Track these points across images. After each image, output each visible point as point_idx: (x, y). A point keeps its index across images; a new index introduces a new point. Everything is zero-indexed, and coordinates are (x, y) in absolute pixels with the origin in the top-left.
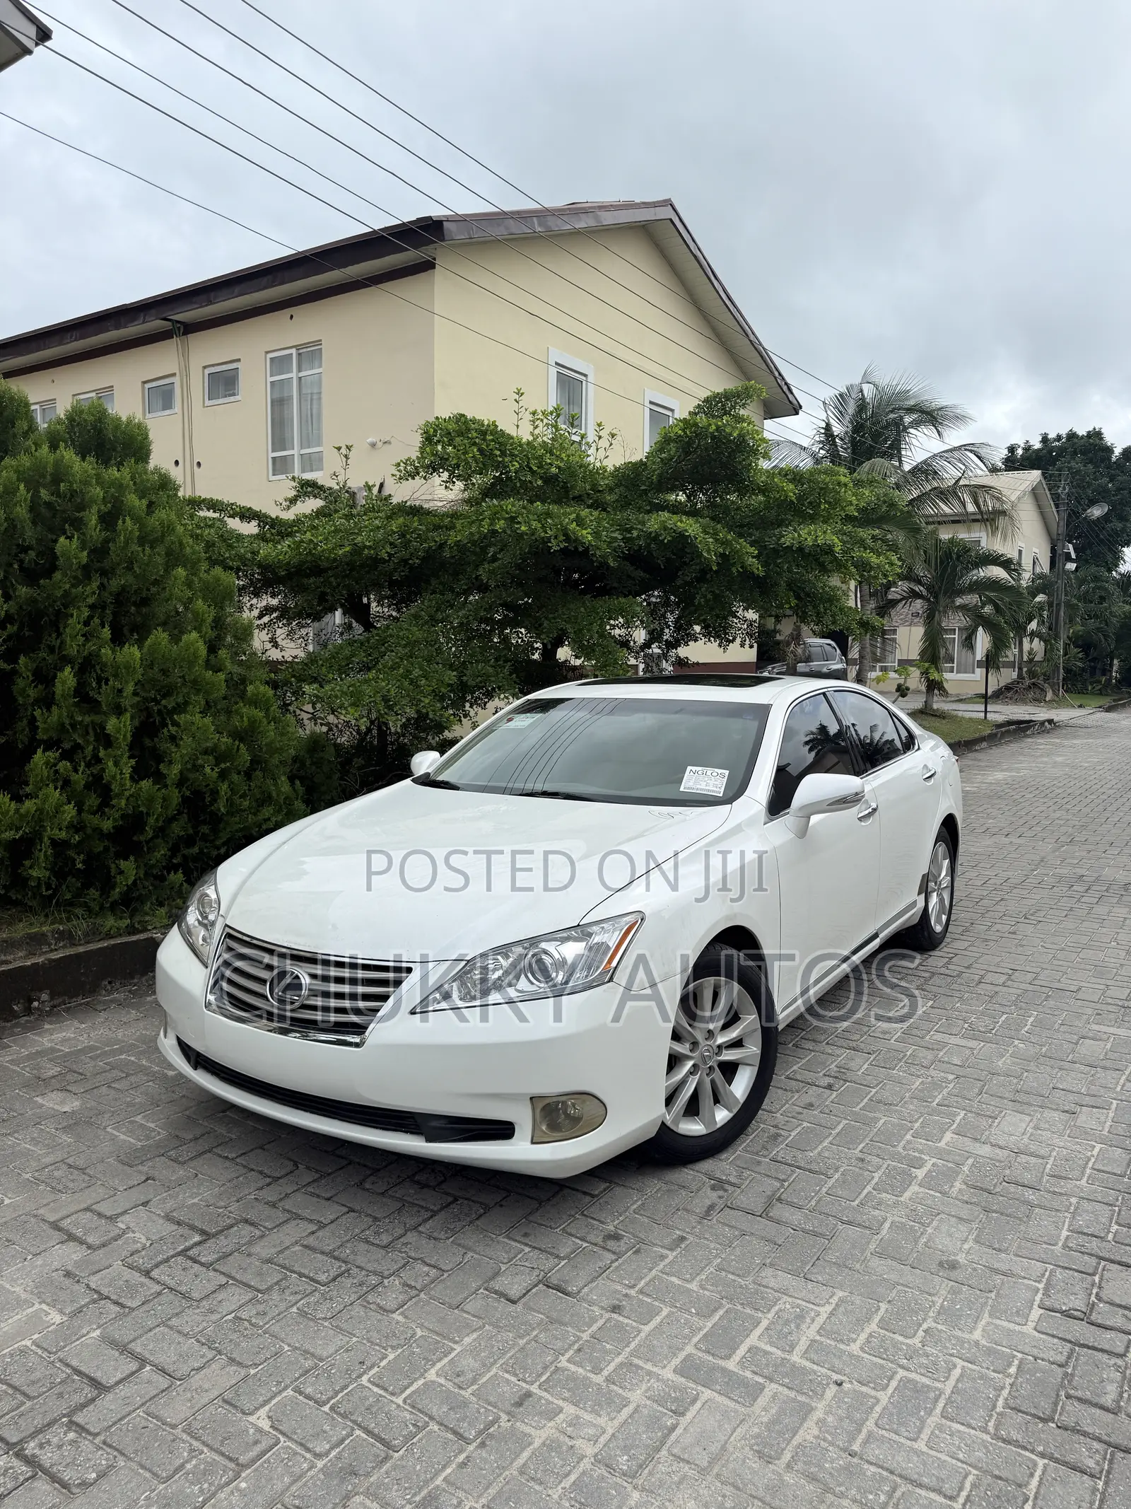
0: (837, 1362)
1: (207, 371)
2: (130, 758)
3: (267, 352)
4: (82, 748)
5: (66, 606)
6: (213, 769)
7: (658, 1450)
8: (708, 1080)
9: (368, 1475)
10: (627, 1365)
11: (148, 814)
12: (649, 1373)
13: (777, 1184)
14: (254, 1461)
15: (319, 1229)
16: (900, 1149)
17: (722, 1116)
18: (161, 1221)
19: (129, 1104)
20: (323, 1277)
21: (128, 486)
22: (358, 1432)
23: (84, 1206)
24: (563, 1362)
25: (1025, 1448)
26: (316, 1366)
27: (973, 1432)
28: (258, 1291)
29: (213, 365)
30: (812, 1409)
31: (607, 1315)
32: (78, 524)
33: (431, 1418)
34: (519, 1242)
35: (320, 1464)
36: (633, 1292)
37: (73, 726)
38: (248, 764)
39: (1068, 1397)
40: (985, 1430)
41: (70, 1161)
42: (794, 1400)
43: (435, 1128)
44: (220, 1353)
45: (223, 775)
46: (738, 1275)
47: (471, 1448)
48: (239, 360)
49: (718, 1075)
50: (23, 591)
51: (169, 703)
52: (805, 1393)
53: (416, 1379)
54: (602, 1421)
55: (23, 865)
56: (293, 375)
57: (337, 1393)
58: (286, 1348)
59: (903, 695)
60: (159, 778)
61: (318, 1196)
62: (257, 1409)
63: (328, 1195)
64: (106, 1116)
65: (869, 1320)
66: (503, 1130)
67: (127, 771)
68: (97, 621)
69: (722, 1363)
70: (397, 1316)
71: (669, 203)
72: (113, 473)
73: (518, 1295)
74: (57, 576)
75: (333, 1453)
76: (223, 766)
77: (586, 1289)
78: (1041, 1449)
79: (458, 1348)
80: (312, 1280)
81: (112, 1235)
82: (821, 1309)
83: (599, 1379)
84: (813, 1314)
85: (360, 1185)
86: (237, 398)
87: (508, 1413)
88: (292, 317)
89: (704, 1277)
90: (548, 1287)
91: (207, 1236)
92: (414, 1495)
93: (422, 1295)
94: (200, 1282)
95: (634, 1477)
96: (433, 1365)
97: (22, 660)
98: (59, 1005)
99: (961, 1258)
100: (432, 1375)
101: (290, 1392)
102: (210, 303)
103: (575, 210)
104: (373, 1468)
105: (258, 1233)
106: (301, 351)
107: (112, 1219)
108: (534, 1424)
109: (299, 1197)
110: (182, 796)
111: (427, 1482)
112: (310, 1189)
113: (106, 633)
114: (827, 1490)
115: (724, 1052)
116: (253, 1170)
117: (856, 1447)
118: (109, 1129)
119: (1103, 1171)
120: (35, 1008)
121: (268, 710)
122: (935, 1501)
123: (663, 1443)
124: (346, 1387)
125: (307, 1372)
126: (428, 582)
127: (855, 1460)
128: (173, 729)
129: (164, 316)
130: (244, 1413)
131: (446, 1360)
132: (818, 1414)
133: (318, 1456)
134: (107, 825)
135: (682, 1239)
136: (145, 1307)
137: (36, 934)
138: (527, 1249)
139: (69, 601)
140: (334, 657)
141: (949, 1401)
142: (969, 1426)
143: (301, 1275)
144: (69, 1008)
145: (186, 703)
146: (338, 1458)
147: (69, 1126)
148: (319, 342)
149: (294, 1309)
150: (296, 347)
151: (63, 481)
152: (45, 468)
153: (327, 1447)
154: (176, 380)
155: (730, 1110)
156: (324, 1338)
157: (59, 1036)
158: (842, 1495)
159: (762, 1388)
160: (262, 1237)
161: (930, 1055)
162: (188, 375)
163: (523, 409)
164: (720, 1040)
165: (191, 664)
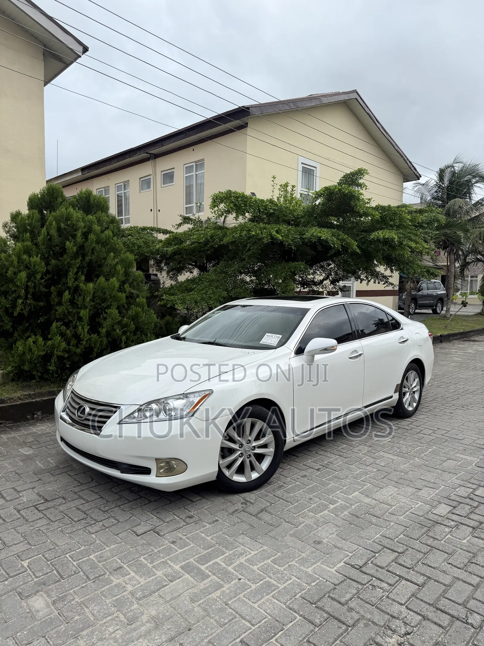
0: (244, 572)
1: (163, 173)
2: (87, 326)
3: (184, 165)
4: (72, 322)
5: (69, 268)
6: (120, 331)
7: (155, 592)
8: (248, 461)
9: (49, 585)
10: (165, 563)
11: (95, 347)
12: (170, 566)
13: (269, 504)
14: (15, 576)
15: (87, 502)
16: (331, 497)
17: (255, 475)
18: (35, 494)
19: (50, 454)
20: (76, 519)
21: (94, 222)
22: (55, 572)
23: (12, 487)
24: (142, 559)
25: (296, 612)
26: (55, 548)
27: (280, 603)
28: (52, 521)
29: (165, 171)
30: (223, 587)
31: (169, 544)
32: (74, 236)
33: (82, 570)
34: (154, 515)
35: (35, 580)
36: (184, 537)
37: (69, 313)
38: (134, 329)
39: (329, 597)
40: (285, 604)
41: (17, 471)
42: (218, 583)
43: (124, 468)
44: (26, 540)
45: (124, 333)
46: (229, 536)
47: (89, 582)
48: (174, 168)
49: (253, 459)
50: (53, 262)
51: (105, 305)
52: (224, 581)
53: (85, 557)
54: (141, 580)
55: (47, 365)
56: (194, 173)
57: (55, 558)
58: (49, 541)
59: (465, 306)
60: (99, 334)
61: (93, 491)
62: (26, 559)
63: (96, 492)
64: (39, 457)
65: (269, 558)
66: (146, 471)
67: (86, 330)
68: (80, 273)
69: (200, 566)
70: (94, 536)
71: (355, 92)
72: (90, 217)
73: (140, 533)
74: (65, 256)
75: (42, 577)
76: (124, 329)
77: (167, 535)
78: (301, 613)
79: (107, 549)
80: (72, 520)
81: (15, 497)
82: (252, 552)
83: (150, 566)
84: (248, 553)
85: (110, 489)
86: (173, 183)
87: (110, 573)
88: (193, 150)
89: (215, 535)
90: (154, 532)
91: (46, 501)
92: (60, 594)
93: (107, 529)
94: (35, 515)
95: (140, 600)
96: (95, 553)
97: (53, 288)
98: (45, 417)
99: (325, 541)
100: (92, 557)
101: (41, 555)
102: (163, 146)
103: (311, 98)
104: (52, 584)
105: (64, 502)
106: (197, 164)
107: (19, 492)
108: (116, 577)
109: (86, 492)
110: (108, 341)
111: (66, 591)
112: (92, 489)
113: (83, 278)
114: (209, 615)
115: (256, 449)
116: (76, 480)
117: (229, 603)
118: (37, 462)
119: (414, 514)
120: (35, 418)
121: (143, 308)
122: (246, 625)
123: (158, 590)
124: (60, 556)
125: (50, 550)
126: (223, 257)
127: (226, 607)
128: (105, 315)
129: (147, 151)
130: (21, 560)
131: (101, 552)
132: (224, 589)
133: (36, 577)
134: (78, 351)
135: (217, 521)
136: (11, 522)
137: (51, 391)
138: (155, 518)
139: (70, 265)
140: (181, 286)
141: (279, 591)
142: (280, 601)
143: (70, 518)
144: (48, 419)
145: (111, 305)
146: (42, 579)
147: (24, 460)
148: (203, 160)
149: (60, 529)
150: (196, 162)
151: (70, 220)
152: (64, 215)
153: (41, 574)
154: (151, 177)
155: (259, 474)
156: (63, 539)
157: (39, 428)
158: (213, 618)
159: (209, 576)
160: (65, 503)
161: (372, 460)
162: (156, 175)
163: (275, 184)
164: (254, 444)
165: (113, 290)
